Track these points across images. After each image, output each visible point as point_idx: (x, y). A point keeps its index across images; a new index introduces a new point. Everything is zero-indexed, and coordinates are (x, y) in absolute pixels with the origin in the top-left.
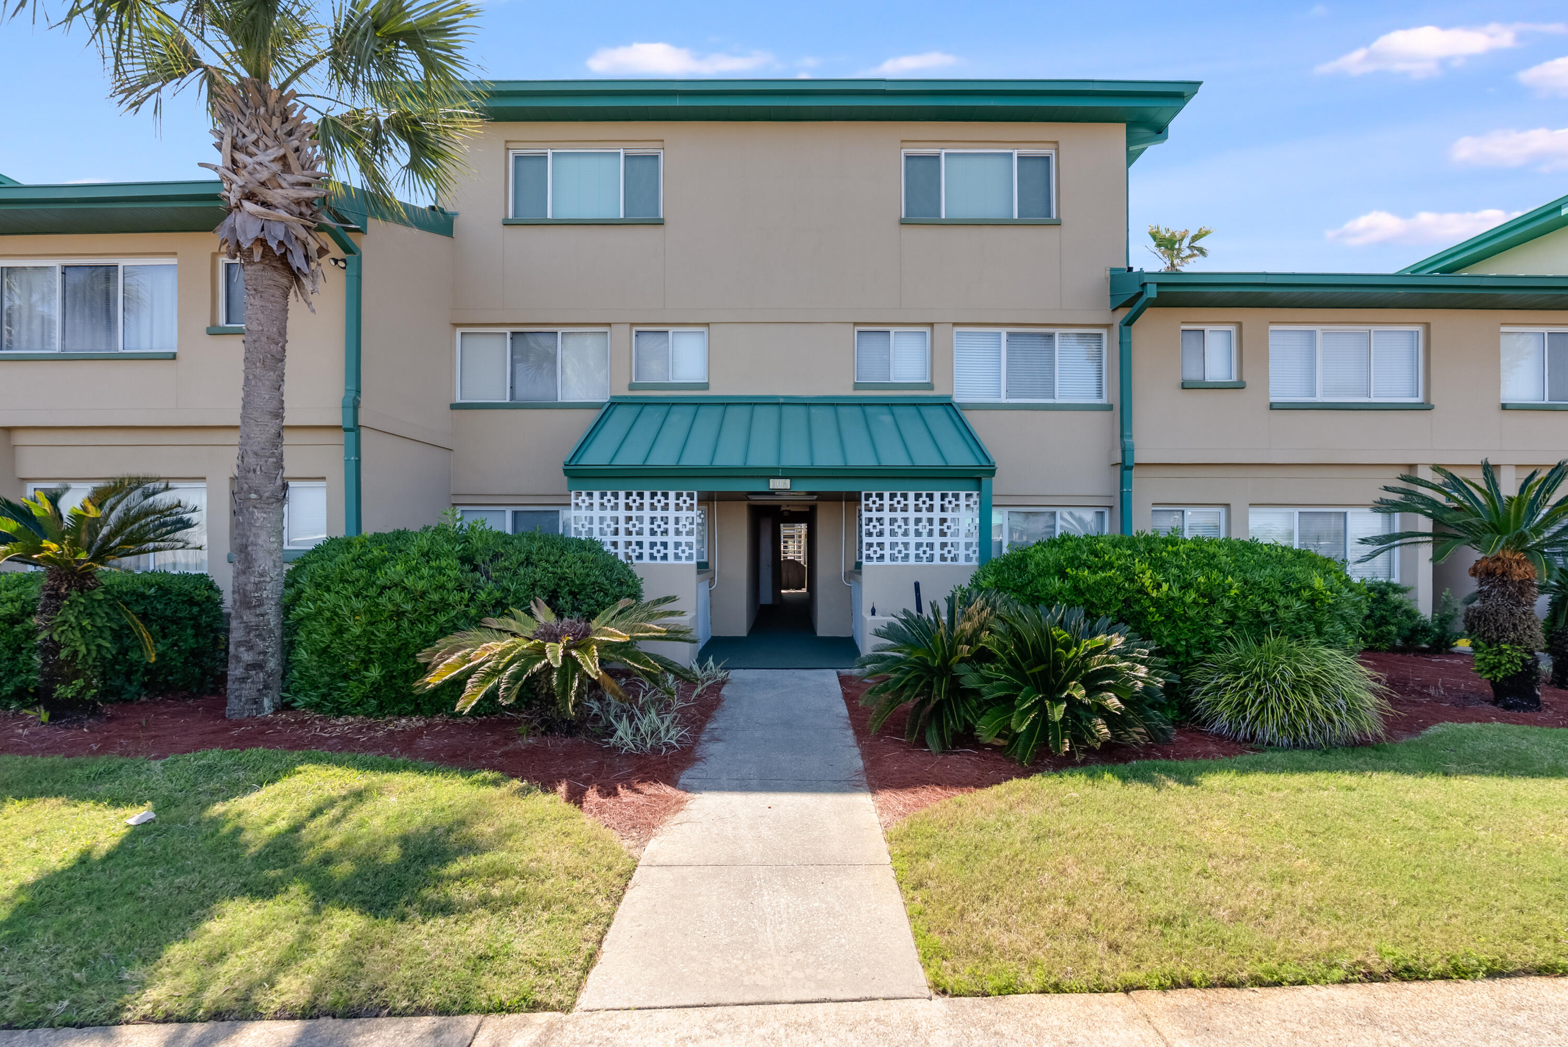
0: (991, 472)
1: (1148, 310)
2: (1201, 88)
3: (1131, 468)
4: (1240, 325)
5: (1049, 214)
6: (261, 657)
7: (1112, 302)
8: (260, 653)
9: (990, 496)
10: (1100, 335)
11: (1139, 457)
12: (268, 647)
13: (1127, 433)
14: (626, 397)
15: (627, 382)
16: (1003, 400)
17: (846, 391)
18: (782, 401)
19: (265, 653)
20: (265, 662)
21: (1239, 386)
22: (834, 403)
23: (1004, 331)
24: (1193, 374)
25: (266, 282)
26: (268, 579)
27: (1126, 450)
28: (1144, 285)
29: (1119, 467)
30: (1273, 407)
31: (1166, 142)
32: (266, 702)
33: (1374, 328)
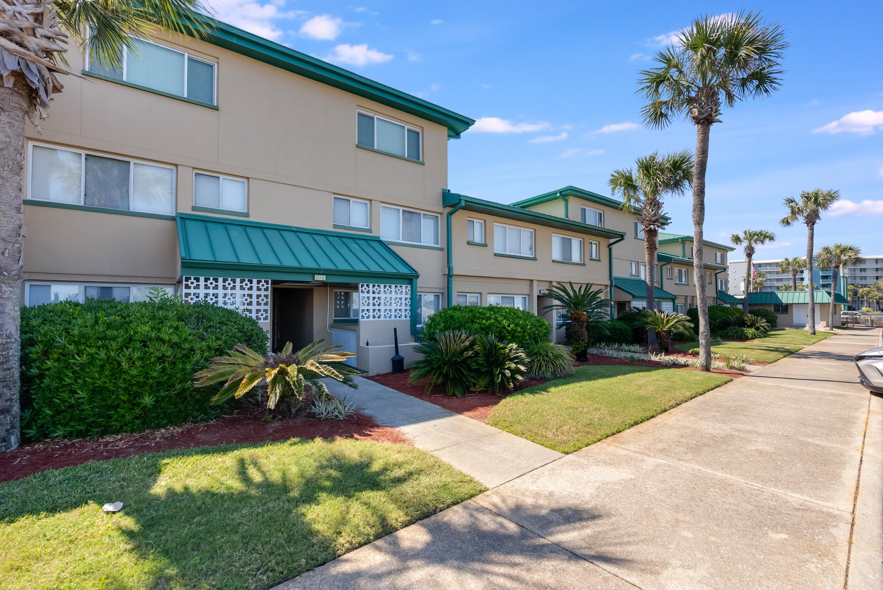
0: (417, 277)
1: (460, 210)
2: (475, 123)
3: (452, 276)
4: (485, 221)
5: (419, 159)
6: (8, 403)
7: (443, 204)
8: (7, 400)
9: (416, 287)
10: (437, 217)
11: (455, 272)
12: (13, 395)
13: (450, 261)
14: (190, 215)
15: (191, 206)
16: (401, 241)
17: (328, 227)
18: (294, 229)
19: (11, 400)
20: (11, 407)
21: (485, 245)
22: (325, 234)
23: (401, 209)
24: (471, 239)
25: (12, 104)
26: (13, 340)
27: (450, 269)
28: (460, 200)
29: (446, 276)
30: (495, 255)
31: (459, 139)
32: (13, 439)
33: (522, 229)
